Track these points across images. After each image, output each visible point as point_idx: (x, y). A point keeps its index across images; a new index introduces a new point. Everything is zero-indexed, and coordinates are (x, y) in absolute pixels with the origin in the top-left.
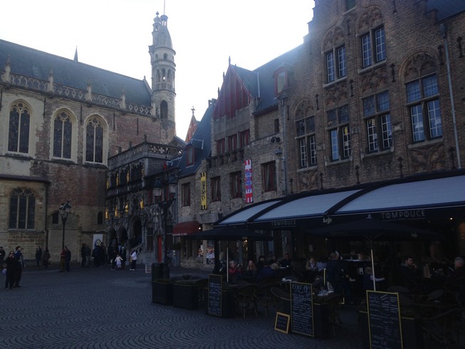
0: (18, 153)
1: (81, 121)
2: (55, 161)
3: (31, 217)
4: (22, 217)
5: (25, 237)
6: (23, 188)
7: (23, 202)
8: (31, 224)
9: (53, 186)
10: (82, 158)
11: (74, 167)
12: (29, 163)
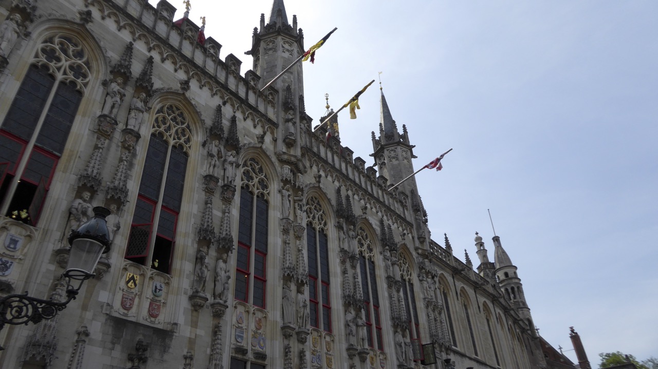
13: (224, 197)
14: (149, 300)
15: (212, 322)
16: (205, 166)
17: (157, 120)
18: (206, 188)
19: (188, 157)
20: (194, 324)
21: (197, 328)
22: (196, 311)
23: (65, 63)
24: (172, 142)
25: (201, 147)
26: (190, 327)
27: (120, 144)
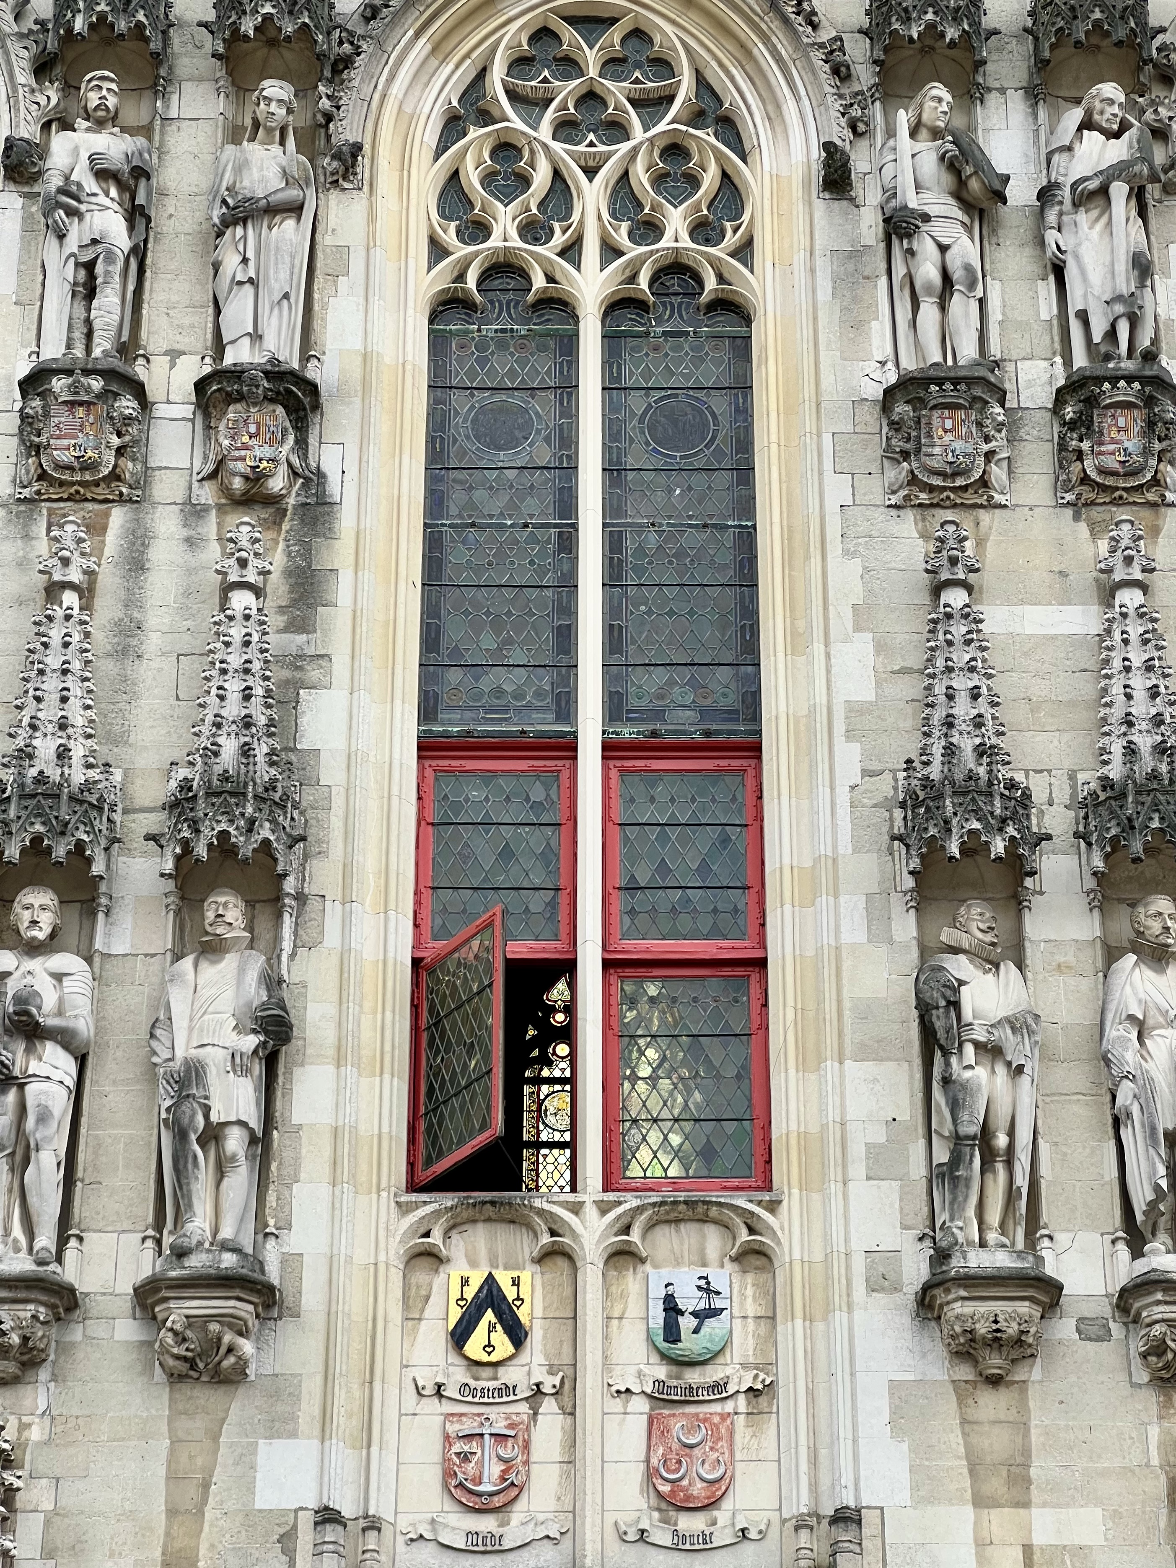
13: (1085, 480)
14: (639, 1405)
15: (1154, 1433)
16: (880, 330)
17: (448, 194)
18: (913, 480)
19: (747, 320)
20: (1001, 1483)
21: (1026, 1504)
22: (995, 1381)
24: (596, 287)
25: (820, 206)
26: (969, 1511)
27: (207, 494)
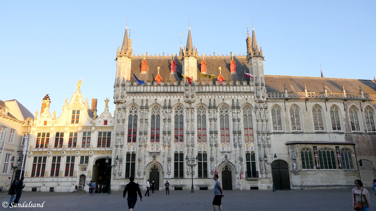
0: (337, 131)
1: (362, 110)
2: (354, 133)
3: (351, 163)
4: (347, 163)
5: (351, 173)
6: (345, 148)
7: (346, 155)
8: (352, 167)
9: (356, 146)
10: (366, 130)
11: (364, 135)
12: (344, 135)
13: (169, 122)
14: (156, 148)
15: (168, 148)
16: (163, 117)
17: (152, 112)
18: (164, 122)
19: (160, 116)
20: (164, 150)
22: (164, 147)
23: (133, 112)
24: (156, 115)
25: (162, 112)
27: (145, 122)
